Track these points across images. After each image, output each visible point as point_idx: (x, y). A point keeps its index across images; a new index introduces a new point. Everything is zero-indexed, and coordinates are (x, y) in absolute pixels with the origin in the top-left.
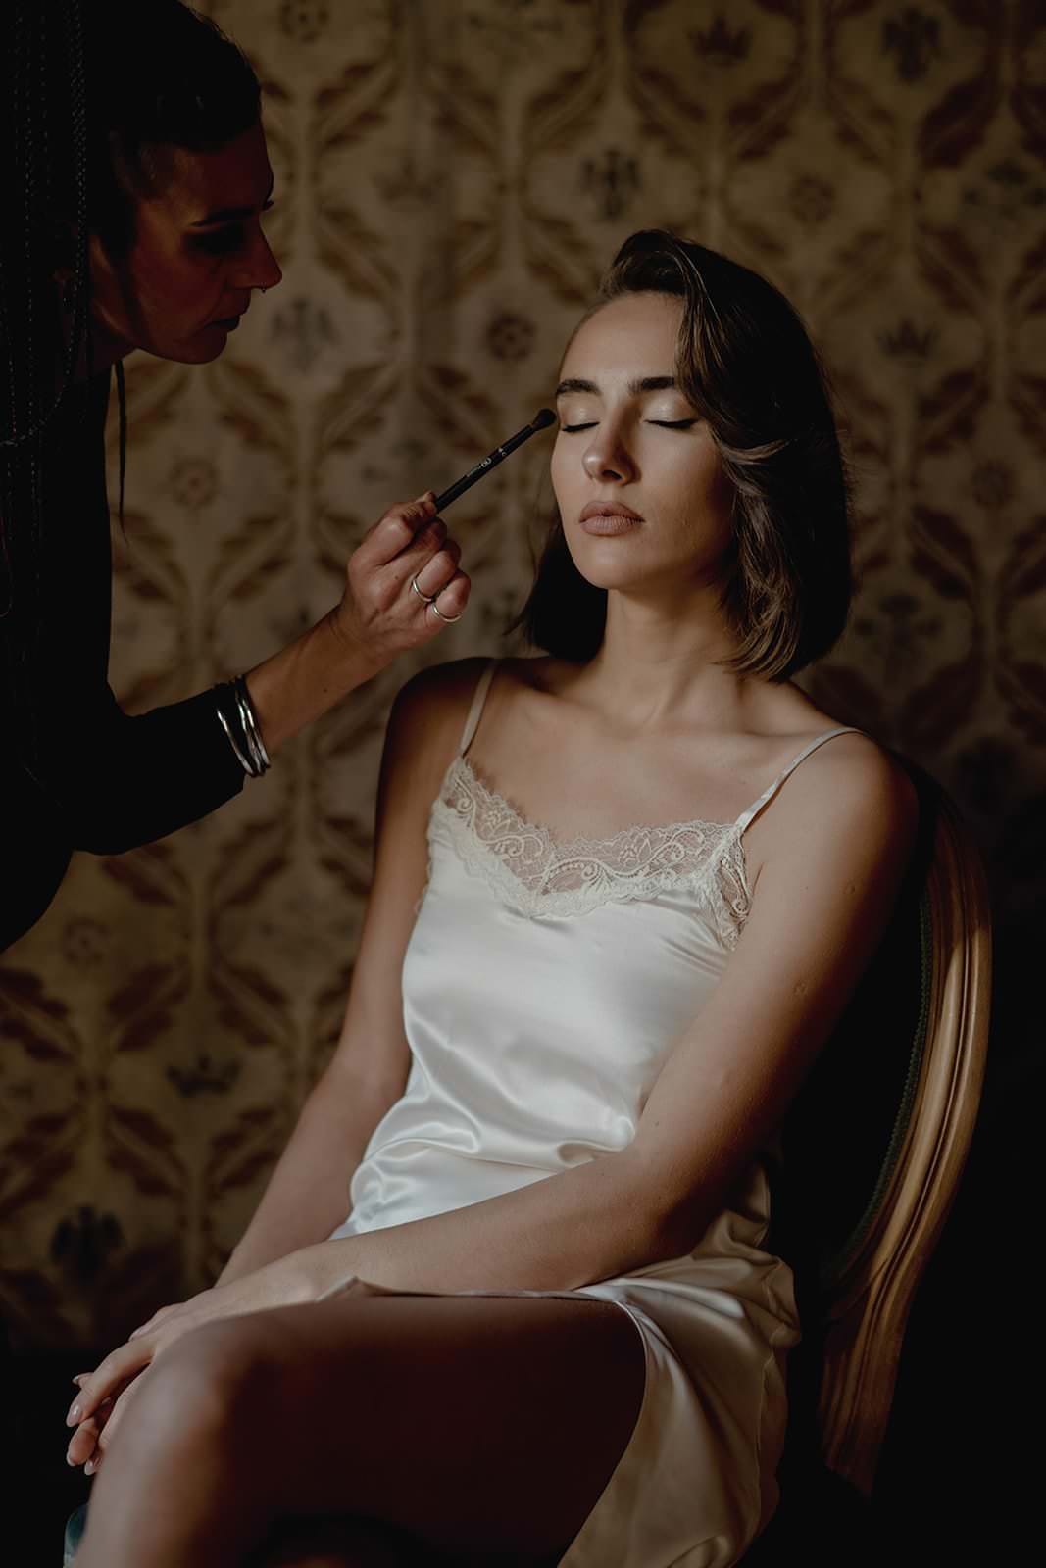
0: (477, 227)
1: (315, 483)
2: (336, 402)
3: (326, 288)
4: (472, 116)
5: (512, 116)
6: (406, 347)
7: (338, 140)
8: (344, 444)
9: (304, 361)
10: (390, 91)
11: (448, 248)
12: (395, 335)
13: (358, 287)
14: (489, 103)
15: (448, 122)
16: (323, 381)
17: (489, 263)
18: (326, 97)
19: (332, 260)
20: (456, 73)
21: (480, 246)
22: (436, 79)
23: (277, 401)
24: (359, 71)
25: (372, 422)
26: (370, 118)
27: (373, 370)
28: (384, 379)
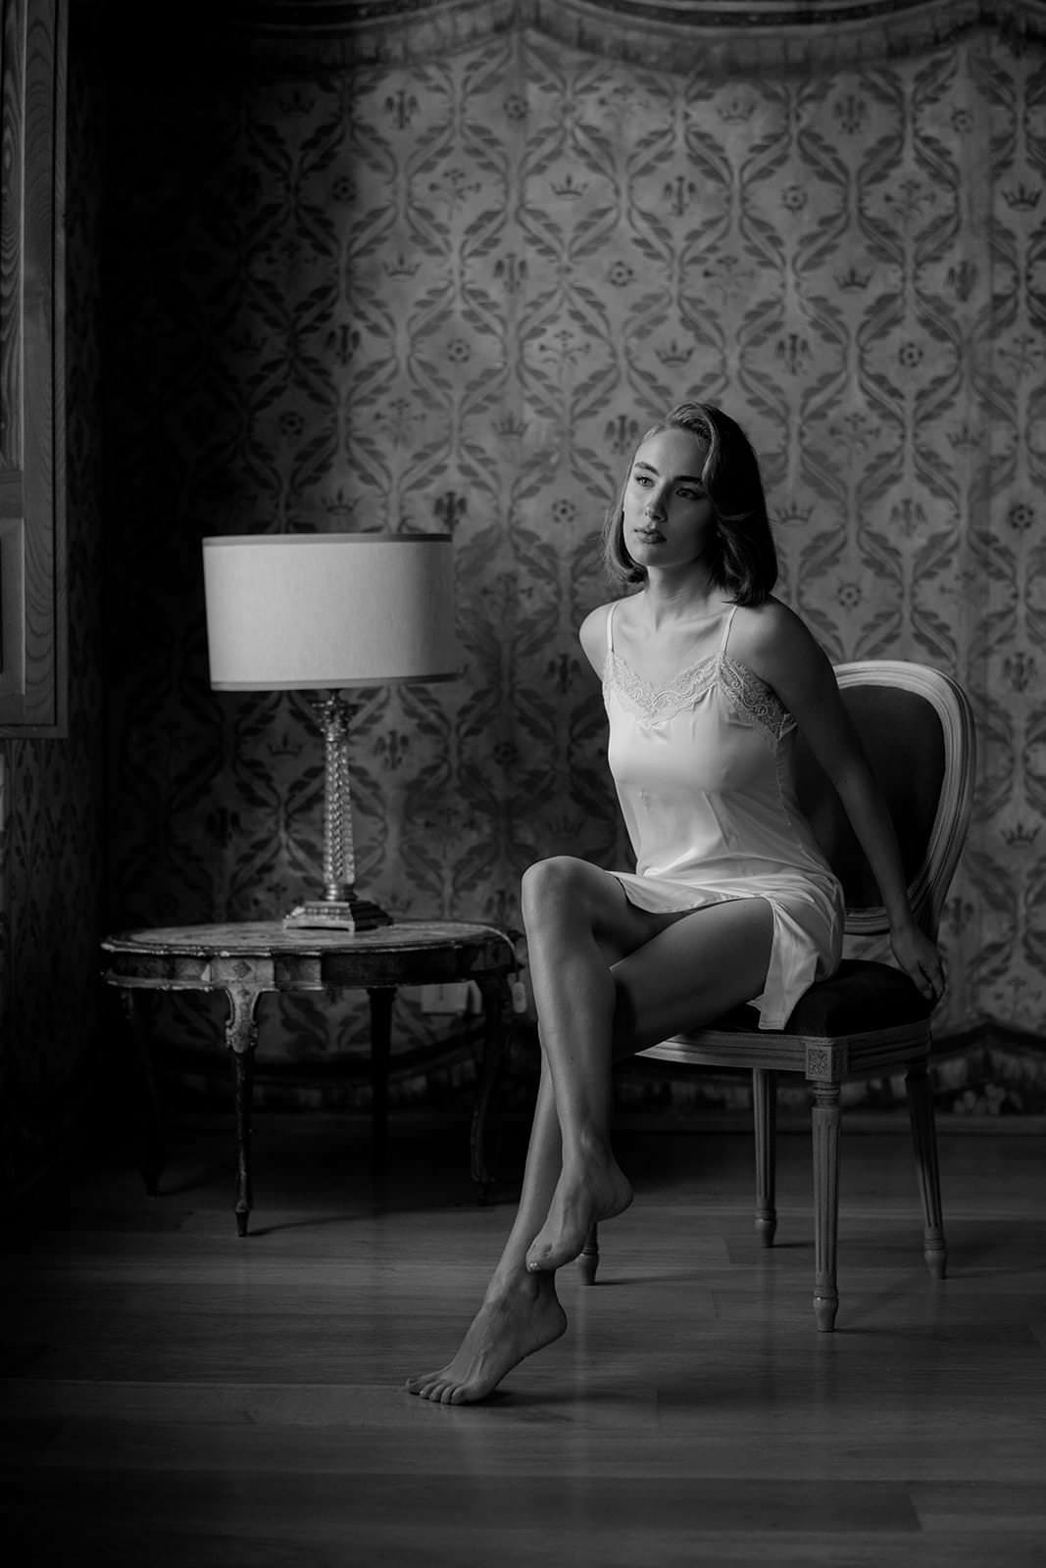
0: (1003, 459)
1: (913, 595)
2: (926, 552)
3: (921, 493)
4: (1001, 401)
5: (1022, 401)
6: (963, 522)
7: (928, 417)
8: (930, 575)
9: (908, 531)
10: (955, 391)
11: (987, 470)
12: (958, 516)
13: (938, 492)
14: (1010, 394)
15: (987, 405)
16: (920, 541)
17: (1010, 478)
18: (922, 395)
19: (924, 478)
20: (992, 380)
21: (1006, 468)
22: (981, 384)
23: (895, 553)
24: (940, 381)
25: (945, 563)
26: (946, 405)
27: (946, 535)
28: (952, 539)
